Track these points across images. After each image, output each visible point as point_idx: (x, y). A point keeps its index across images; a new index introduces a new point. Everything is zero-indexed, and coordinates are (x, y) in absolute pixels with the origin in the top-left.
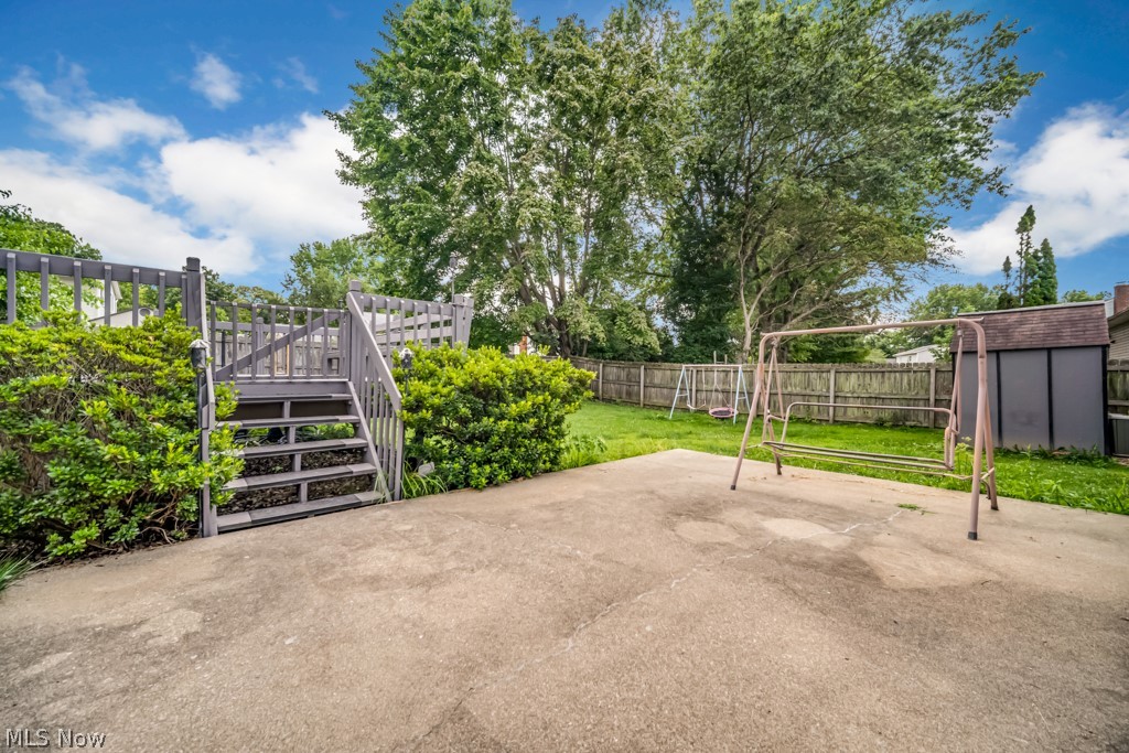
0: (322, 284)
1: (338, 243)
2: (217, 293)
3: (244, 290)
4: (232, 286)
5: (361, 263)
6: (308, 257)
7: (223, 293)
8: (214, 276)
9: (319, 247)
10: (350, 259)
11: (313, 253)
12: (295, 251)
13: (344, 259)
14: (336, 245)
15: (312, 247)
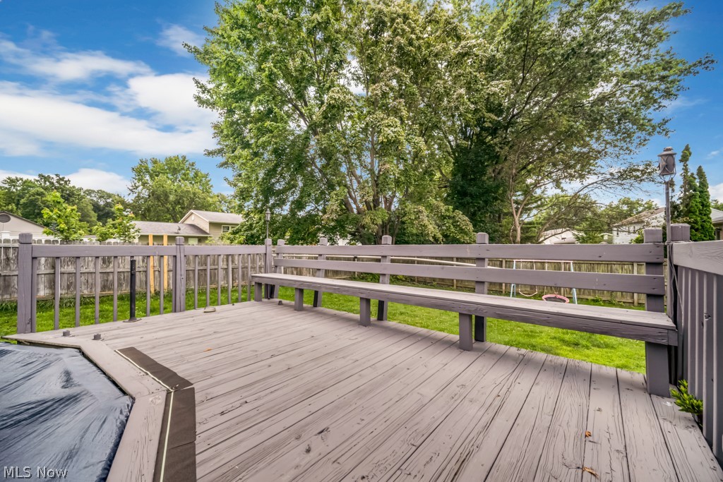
0: (161, 189)
1: (171, 159)
2: (69, 195)
3: (89, 192)
4: (81, 189)
5: (188, 174)
6: (147, 169)
7: (73, 194)
8: (66, 182)
9: (155, 162)
10: (179, 171)
11: (150, 166)
12: (136, 165)
13: (175, 171)
14: (169, 161)
15: (149, 161)
